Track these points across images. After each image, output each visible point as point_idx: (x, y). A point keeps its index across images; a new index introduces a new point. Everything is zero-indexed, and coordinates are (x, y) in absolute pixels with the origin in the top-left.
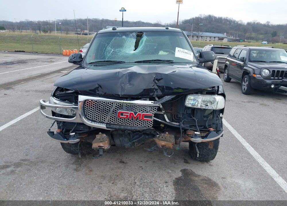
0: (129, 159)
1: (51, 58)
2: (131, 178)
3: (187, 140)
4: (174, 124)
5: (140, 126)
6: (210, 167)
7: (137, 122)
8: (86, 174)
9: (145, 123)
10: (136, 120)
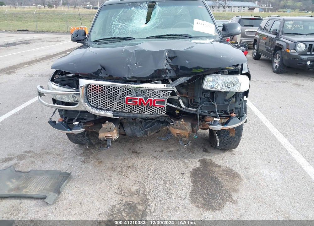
0: (143, 148)
1: (57, 38)
2: (144, 170)
3: (205, 127)
4: (191, 110)
5: (151, 113)
6: (232, 156)
7: (148, 109)
8: (95, 166)
9: (157, 110)
10: (147, 107)
